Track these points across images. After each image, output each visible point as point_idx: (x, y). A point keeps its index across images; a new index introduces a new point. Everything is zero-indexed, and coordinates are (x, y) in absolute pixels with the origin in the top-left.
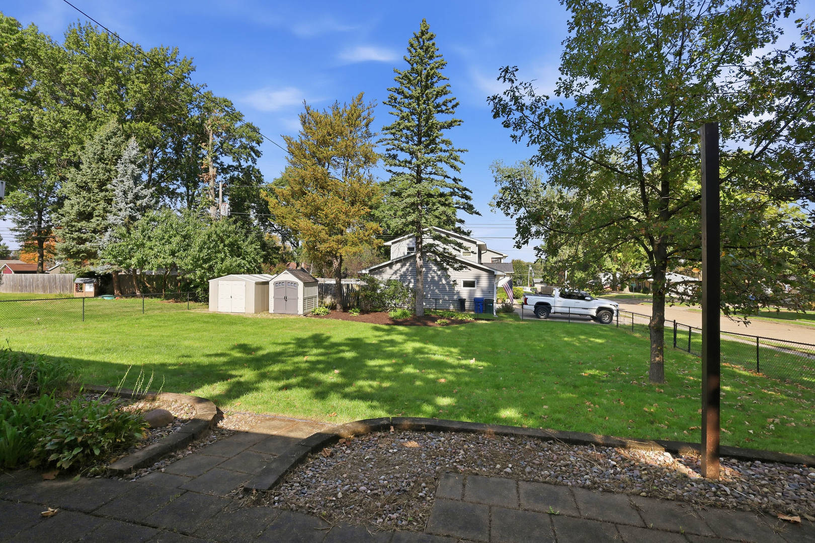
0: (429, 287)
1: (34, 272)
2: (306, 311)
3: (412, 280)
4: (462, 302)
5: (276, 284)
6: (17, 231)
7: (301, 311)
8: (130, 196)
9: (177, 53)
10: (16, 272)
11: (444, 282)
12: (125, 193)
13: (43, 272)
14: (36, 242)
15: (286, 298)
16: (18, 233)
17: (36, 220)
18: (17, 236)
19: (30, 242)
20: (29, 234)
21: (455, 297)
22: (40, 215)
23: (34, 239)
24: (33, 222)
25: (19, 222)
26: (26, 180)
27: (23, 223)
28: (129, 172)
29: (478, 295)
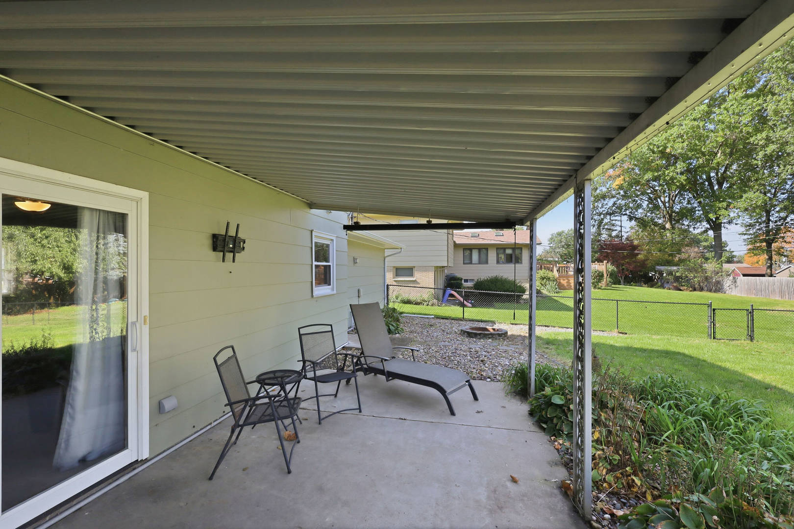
1: (763, 275)
6: (745, 234)
10: (744, 275)
13: (771, 275)
14: (764, 244)
16: (746, 237)
17: (764, 222)
18: (745, 240)
19: (758, 245)
20: (756, 236)
22: (768, 216)
23: (761, 241)
24: (760, 224)
25: (746, 226)
26: (756, 180)
27: (751, 226)
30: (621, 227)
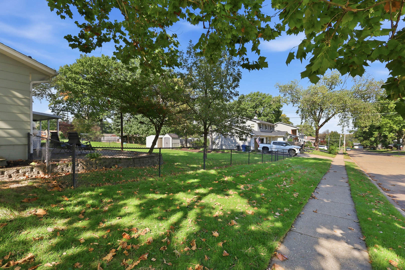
5: (164, 138)
11: (232, 138)
15: (167, 143)
21: (237, 145)
29: (246, 144)
30: (68, 116)
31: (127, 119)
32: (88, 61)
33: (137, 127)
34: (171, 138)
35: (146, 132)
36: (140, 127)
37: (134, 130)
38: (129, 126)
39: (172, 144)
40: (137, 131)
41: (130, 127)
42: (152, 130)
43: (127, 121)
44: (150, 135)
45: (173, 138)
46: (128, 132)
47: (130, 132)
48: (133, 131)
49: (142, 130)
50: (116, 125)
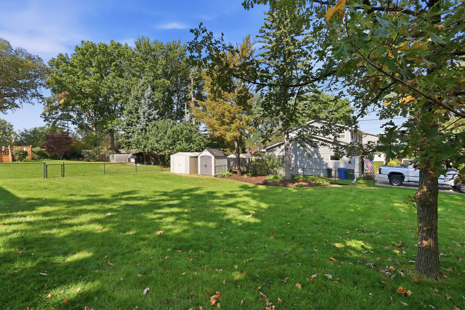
0: (305, 160)
2: (217, 174)
3: (294, 156)
4: (329, 171)
5: (201, 157)
7: (213, 174)
8: (146, 114)
9: (179, 43)
11: (316, 156)
12: (144, 113)
15: (206, 165)
21: (324, 167)
28: (147, 103)
29: (342, 166)
30: (68, 127)
31: (141, 128)
32: (90, 48)
33: (156, 139)
34: (213, 157)
35: (171, 148)
36: (160, 140)
37: (151, 144)
38: (144, 138)
39: (215, 167)
40: (156, 145)
41: (146, 139)
42: (180, 144)
43: (142, 130)
44: (178, 151)
45: (216, 157)
46: (142, 147)
47: (145, 147)
48: (150, 146)
49: (164, 143)
50: (126, 137)
